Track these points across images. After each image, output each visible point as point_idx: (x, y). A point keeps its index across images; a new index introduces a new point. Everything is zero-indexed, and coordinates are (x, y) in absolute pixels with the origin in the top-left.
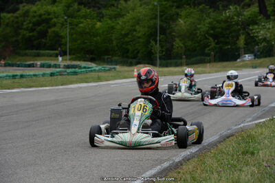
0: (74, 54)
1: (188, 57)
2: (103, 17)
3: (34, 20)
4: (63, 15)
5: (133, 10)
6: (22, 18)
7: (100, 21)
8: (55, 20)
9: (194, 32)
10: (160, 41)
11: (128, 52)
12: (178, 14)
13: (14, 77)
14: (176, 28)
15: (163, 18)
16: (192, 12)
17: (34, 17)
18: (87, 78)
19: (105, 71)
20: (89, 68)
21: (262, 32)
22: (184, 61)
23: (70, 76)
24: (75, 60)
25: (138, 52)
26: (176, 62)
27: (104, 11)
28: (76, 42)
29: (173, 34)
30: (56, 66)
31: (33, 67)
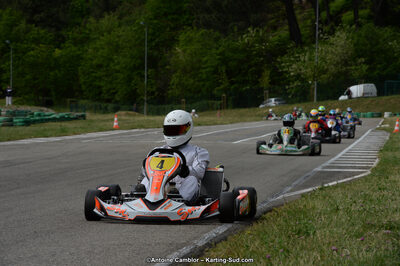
0: (20, 96)
4: (3, 38)
9: (198, 65)
10: (148, 77)
14: (172, 60)
15: (154, 44)
18: (45, 130)
20: (45, 116)
21: (294, 66)
22: (183, 106)
25: (116, 93)
28: (23, 77)
29: (168, 67)
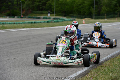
0: (57, 13)
1: (107, 15)
9: (110, 4)
10: (95, 8)
11: (80, 12)
13: (32, 23)
18: (62, 24)
19: (70, 21)
22: (105, 16)
23: (55, 23)
25: (85, 13)
26: (102, 17)
29: (101, 4)
30: (49, 18)
31: (40, 18)
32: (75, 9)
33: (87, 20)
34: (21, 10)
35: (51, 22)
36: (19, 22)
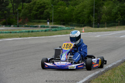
0: (55, 22)
1: (108, 23)
2: (69, 5)
3: (38, 6)
4: (51, 4)
5: (83, 2)
6: (33, 5)
7: (67, 7)
8: (47, 6)
9: (111, 12)
10: (95, 16)
11: (80, 21)
12: (103, 4)
13: (29, 32)
14: (102, 10)
15: (96, 5)
16: (110, 3)
17: (38, 5)
18: (61, 33)
19: (69, 29)
20: (62, 28)
22: (106, 25)
23: (54, 32)
24: (56, 24)
25: (85, 21)
26: (102, 26)
27: (69, 2)
28: (56, 16)
29: (101, 12)
30: (47, 27)
31: (37, 27)
32: (74, 17)
33: (86, 29)
34: (18, 19)
35: (49, 31)
36: (16, 31)
